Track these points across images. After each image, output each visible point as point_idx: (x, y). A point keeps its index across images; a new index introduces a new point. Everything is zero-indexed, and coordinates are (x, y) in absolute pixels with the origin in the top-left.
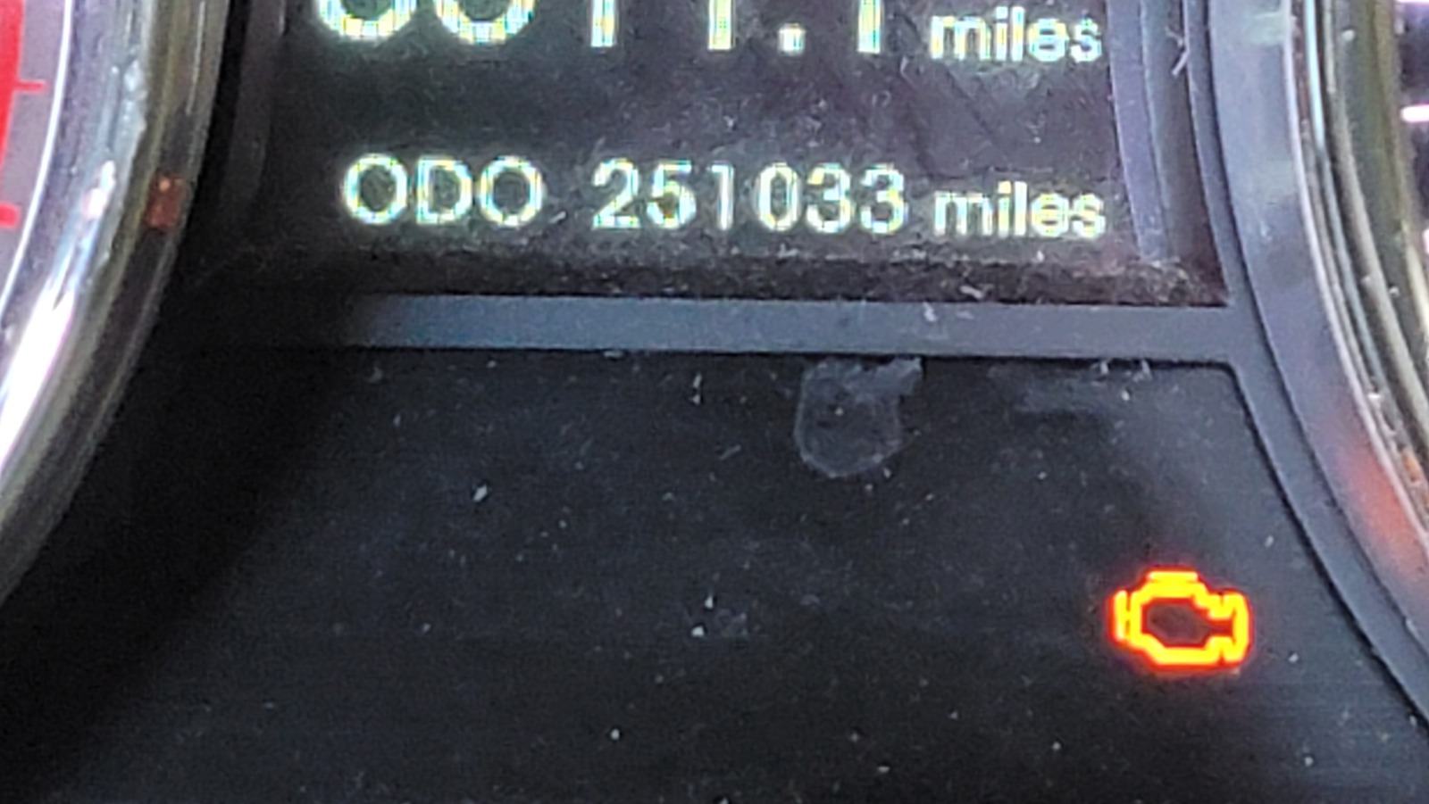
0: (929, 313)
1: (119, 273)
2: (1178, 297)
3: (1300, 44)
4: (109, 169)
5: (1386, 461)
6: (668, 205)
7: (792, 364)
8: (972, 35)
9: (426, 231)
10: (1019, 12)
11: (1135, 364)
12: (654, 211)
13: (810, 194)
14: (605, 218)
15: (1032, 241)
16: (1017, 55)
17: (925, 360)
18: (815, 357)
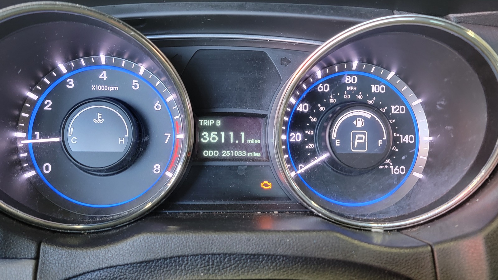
0: (247, 162)
1: (185, 161)
2: (266, 161)
3: (274, 142)
4: (185, 153)
5: (281, 174)
6: (228, 154)
7: (237, 166)
8: (251, 141)
9: (210, 157)
10: (254, 139)
11: (263, 166)
12: (227, 155)
13: (238, 153)
14: (223, 155)
15: (255, 157)
16: (254, 143)
17: (247, 166)
18: (239, 166)
